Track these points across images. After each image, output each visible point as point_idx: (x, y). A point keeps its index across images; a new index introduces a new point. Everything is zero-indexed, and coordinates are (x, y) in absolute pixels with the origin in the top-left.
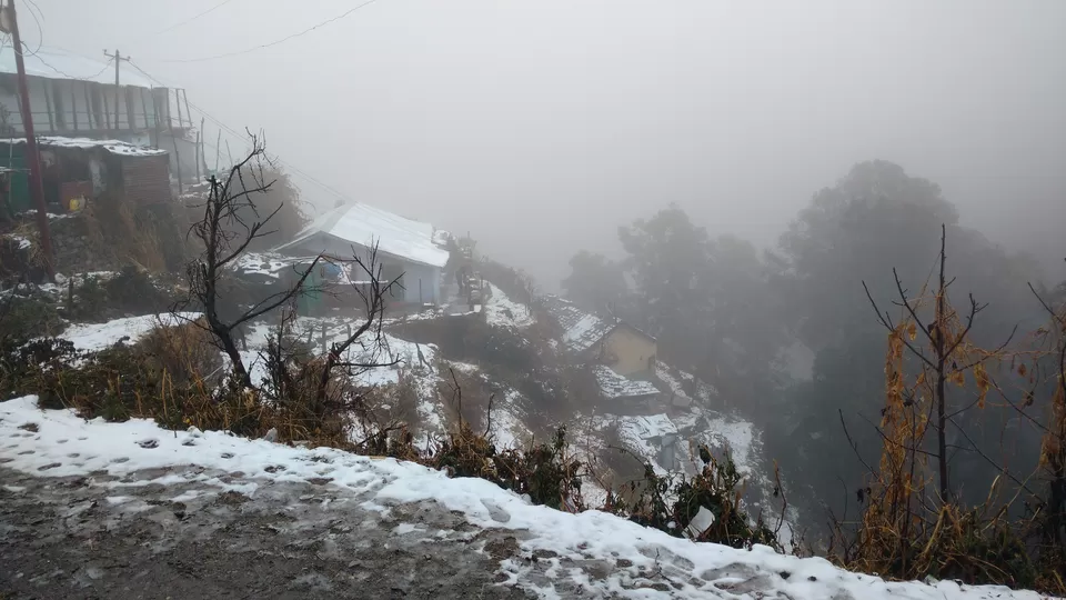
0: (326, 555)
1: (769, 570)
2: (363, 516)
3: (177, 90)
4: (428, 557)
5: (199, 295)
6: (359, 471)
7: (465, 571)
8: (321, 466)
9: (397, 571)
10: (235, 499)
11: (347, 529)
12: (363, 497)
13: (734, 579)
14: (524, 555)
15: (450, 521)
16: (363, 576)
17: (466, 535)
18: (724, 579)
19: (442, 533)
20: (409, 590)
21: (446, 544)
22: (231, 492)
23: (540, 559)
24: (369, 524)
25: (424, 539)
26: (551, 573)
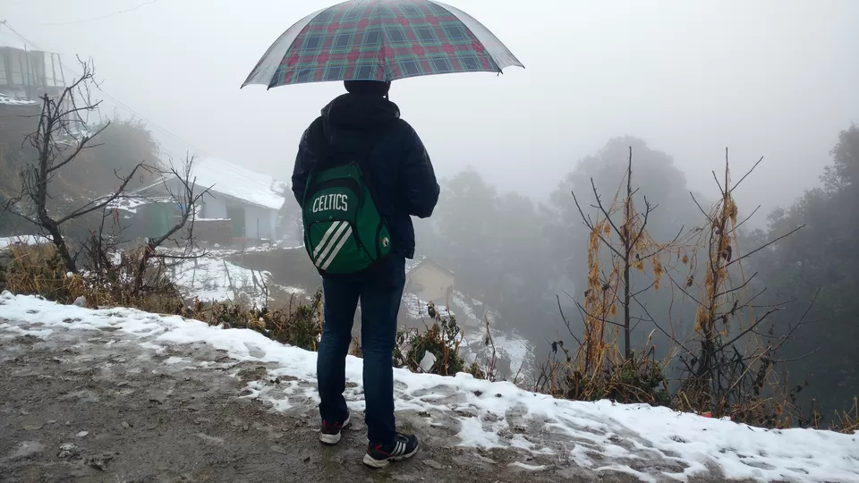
0: (100, 378)
1: (465, 390)
2: (140, 352)
3: (52, 54)
4: (188, 378)
5: (32, 196)
6: (147, 323)
7: (217, 388)
8: (114, 319)
9: (159, 388)
10: (30, 340)
11: (124, 360)
12: (144, 339)
13: (437, 396)
14: (269, 378)
15: (214, 356)
16: (127, 392)
17: (225, 365)
18: (429, 396)
19: (204, 364)
20: (166, 400)
21: (206, 370)
22: (27, 336)
23: (283, 382)
24: (144, 357)
25: (187, 367)
26: (288, 390)
